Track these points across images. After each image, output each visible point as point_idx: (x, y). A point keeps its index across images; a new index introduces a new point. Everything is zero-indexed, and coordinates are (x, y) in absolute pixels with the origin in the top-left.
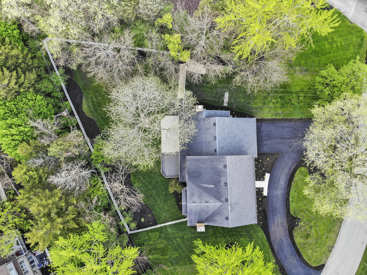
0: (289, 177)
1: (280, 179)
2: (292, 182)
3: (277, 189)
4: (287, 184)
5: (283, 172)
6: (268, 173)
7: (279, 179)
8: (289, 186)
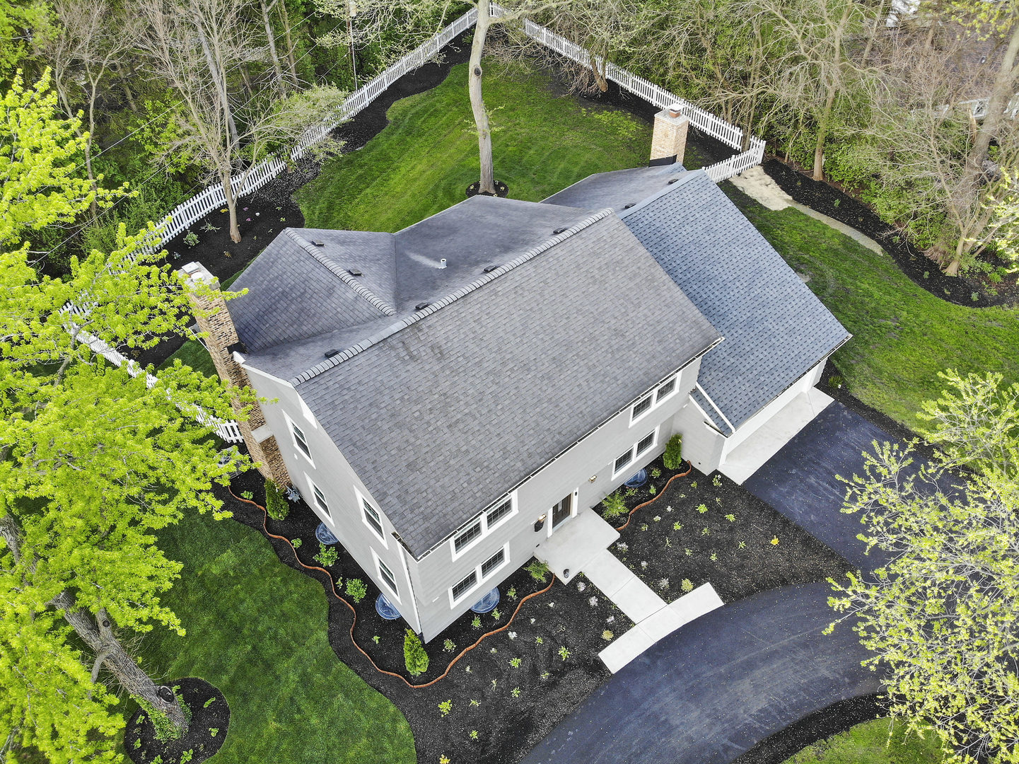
0: (817, 707)
1: (757, 673)
2: (811, 740)
3: (695, 694)
4: (771, 728)
5: (802, 655)
6: (719, 589)
7: (750, 666)
8: (779, 747)
